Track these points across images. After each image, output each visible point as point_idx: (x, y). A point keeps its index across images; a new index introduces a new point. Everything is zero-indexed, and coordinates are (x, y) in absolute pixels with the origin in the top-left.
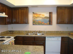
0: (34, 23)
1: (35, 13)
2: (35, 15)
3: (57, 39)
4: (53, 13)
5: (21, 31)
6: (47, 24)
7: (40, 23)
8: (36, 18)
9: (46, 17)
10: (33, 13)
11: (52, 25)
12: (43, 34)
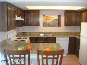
0: (44, 25)
1: (45, 15)
2: (46, 18)
3: (66, 39)
4: (61, 16)
5: (32, 32)
6: (56, 26)
7: (50, 25)
8: (46, 20)
9: (55, 20)
10: (44, 15)
11: (60, 26)
12: (53, 35)
